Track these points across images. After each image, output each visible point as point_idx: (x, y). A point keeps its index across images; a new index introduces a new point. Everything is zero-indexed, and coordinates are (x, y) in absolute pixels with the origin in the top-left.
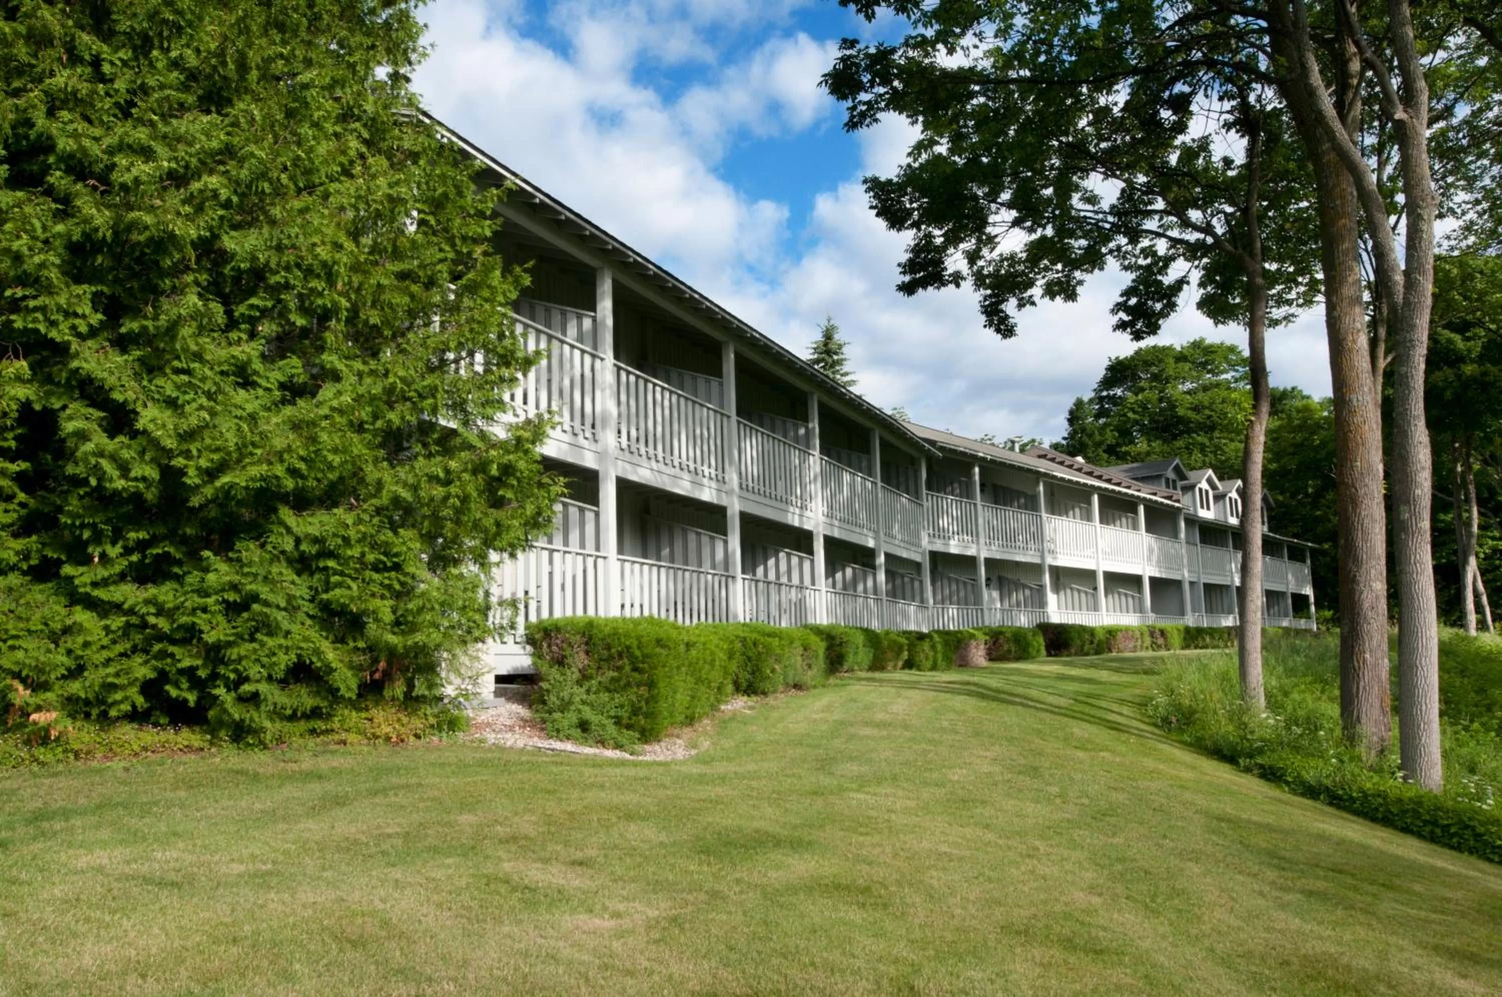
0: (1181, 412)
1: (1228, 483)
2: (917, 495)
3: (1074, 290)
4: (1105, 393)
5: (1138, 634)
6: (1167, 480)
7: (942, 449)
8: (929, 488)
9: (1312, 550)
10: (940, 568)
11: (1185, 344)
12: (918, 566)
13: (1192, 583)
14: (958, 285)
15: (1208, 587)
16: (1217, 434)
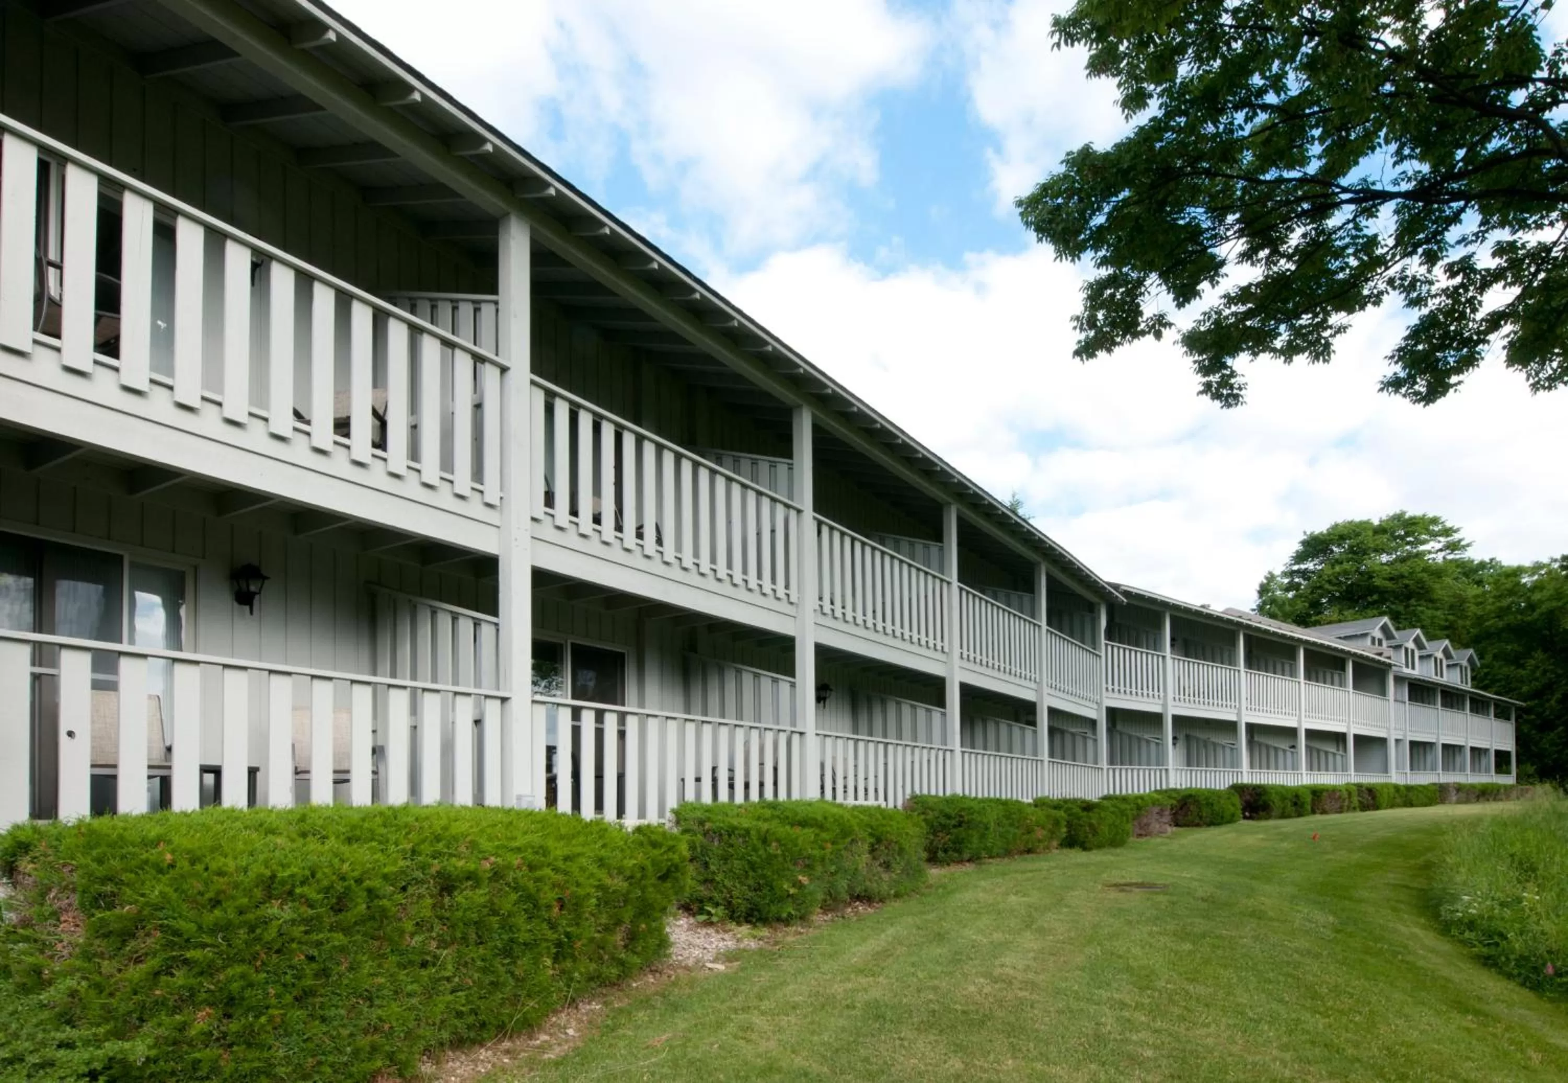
0: (1377, 582)
1: (1435, 643)
2: (1094, 644)
3: (1327, 345)
4: (1296, 568)
5: (1345, 795)
6: (1373, 639)
7: (1127, 594)
8: (1110, 636)
9: (1519, 709)
10: (1119, 727)
11: (1384, 518)
12: (1093, 723)
13: (1397, 741)
14: (1158, 335)
15: (1413, 744)
16: (1413, 602)
